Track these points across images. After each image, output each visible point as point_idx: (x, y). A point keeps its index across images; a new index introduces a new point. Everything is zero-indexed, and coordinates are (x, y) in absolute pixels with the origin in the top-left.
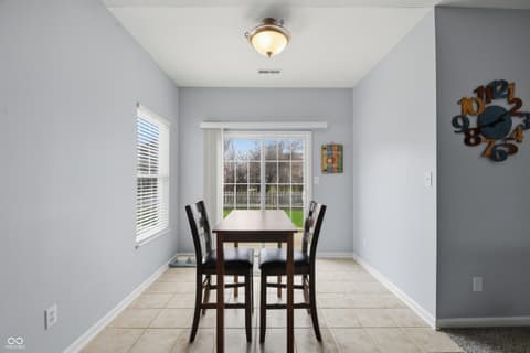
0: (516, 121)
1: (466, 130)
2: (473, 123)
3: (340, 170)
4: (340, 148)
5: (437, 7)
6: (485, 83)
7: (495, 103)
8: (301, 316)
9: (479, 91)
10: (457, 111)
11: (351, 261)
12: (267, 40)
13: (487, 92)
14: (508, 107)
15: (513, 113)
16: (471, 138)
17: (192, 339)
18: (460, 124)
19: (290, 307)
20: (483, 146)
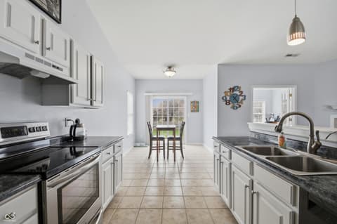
0: (241, 98)
1: (226, 101)
2: (228, 98)
3: (198, 111)
4: (198, 102)
5: (219, 65)
6: (232, 87)
7: (235, 92)
8: (178, 152)
9: (230, 89)
10: (223, 95)
11: (202, 145)
12: (169, 74)
13: (233, 89)
14: (239, 94)
15: (240, 95)
16: (227, 103)
17: (149, 158)
18: (224, 99)
19: (174, 150)
20: (231, 105)
